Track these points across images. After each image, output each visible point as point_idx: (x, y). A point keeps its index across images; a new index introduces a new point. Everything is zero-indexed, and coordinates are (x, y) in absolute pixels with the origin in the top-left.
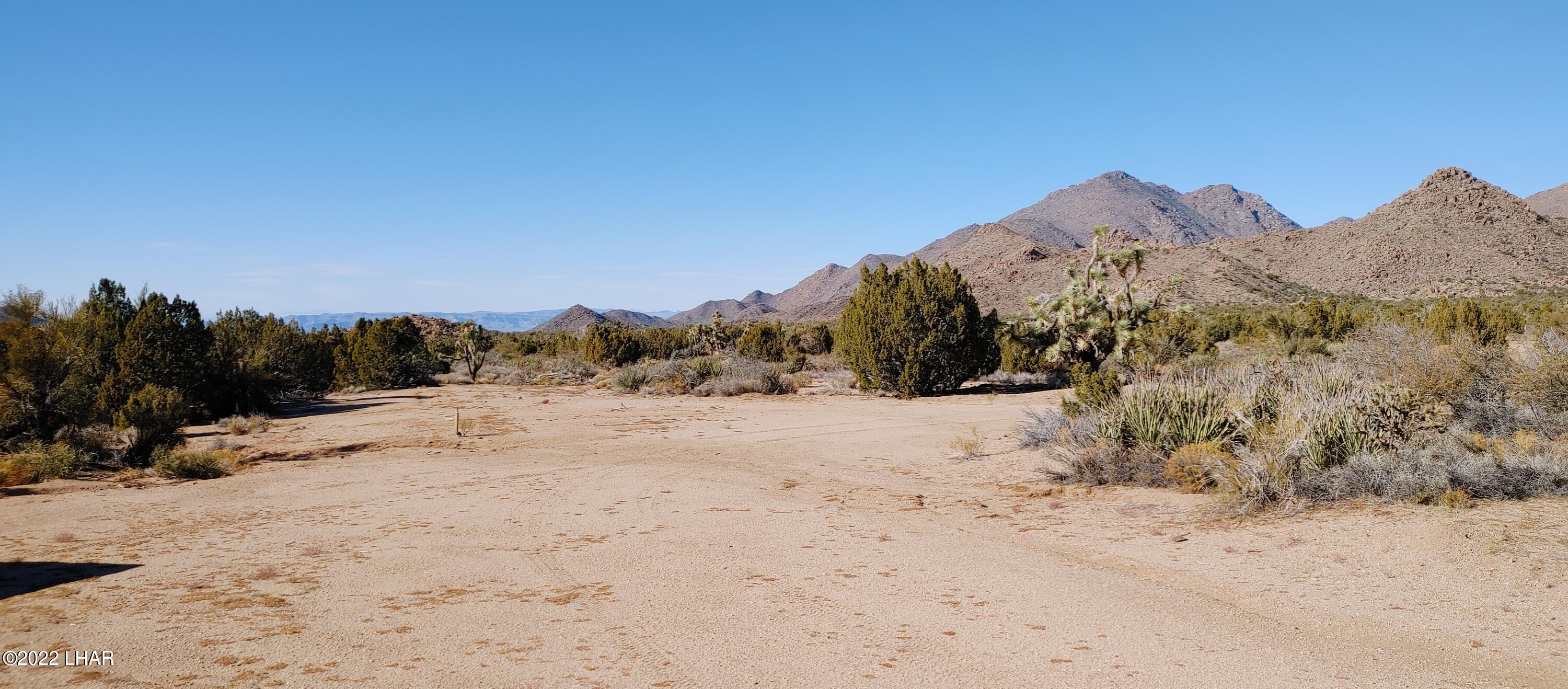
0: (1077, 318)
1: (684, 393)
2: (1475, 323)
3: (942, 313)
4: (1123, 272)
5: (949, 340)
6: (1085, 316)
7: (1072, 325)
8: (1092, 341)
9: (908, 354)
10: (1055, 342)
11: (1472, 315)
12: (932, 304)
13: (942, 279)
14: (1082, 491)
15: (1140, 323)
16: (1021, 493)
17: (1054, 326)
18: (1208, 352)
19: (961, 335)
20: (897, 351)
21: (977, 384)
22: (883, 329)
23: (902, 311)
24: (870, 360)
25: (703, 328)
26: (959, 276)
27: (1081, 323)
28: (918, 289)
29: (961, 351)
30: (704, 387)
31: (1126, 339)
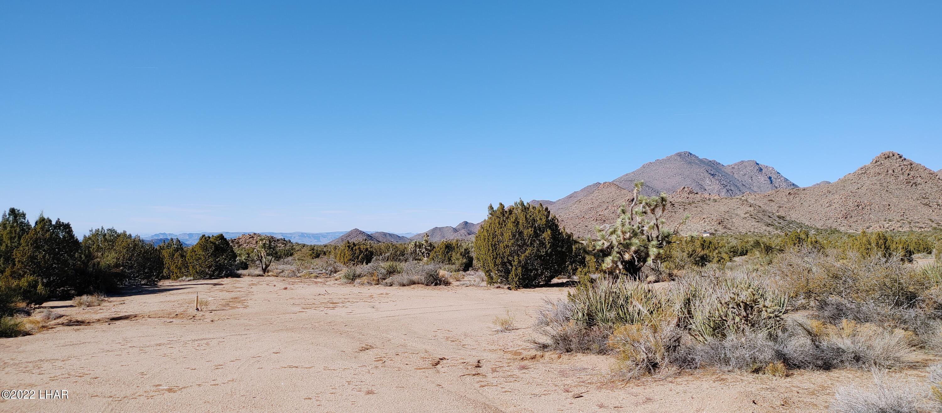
0: (625, 239)
1: (378, 284)
2: (883, 246)
3: (536, 235)
4: (653, 211)
5: (541, 252)
6: (630, 238)
7: (621, 244)
8: (634, 255)
9: (514, 261)
10: (609, 254)
11: (881, 242)
12: (530, 229)
13: (537, 214)
14: (555, 356)
15: (664, 243)
16: (516, 357)
17: (611, 245)
18: (719, 263)
19: (548, 249)
20: (508, 259)
21: (560, 281)
22: (499, 245)
23: (510, 234)
24: (491, 265)
25: (417, 243)
26: (549, 212)
27: (627, 243)
28: (522, 220)
29: (549, 260)
30: (388, 280)
31: (655, 253)
